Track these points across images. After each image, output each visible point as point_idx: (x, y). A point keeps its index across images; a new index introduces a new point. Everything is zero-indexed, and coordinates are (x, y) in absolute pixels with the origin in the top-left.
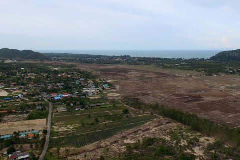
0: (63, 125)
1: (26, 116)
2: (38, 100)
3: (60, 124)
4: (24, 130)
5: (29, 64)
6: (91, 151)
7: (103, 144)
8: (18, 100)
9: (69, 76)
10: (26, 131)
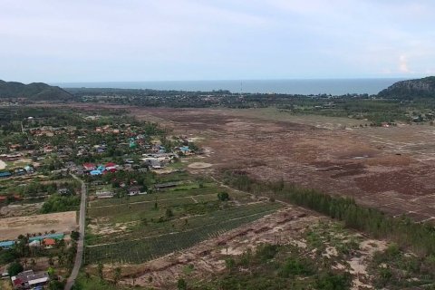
0: (106, 222)
1: (39, 205)
2: (60, 177)
3: (101, 220)
4: (37, 231)
5: (43, 108)
6: (161, 270)
7: (181, 257)
8: (23, 177)
9: (116, 131)
10: (40, 234)
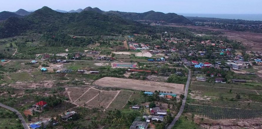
0: (200, 94)
1: (166, 78)
5: (173, 27)
7: (240, 123)
8: (160, 63)
9: (213, 44)
10: (165, 92)
